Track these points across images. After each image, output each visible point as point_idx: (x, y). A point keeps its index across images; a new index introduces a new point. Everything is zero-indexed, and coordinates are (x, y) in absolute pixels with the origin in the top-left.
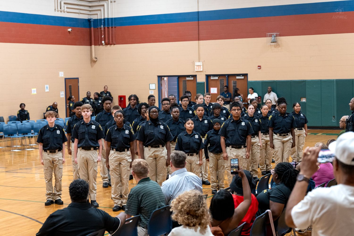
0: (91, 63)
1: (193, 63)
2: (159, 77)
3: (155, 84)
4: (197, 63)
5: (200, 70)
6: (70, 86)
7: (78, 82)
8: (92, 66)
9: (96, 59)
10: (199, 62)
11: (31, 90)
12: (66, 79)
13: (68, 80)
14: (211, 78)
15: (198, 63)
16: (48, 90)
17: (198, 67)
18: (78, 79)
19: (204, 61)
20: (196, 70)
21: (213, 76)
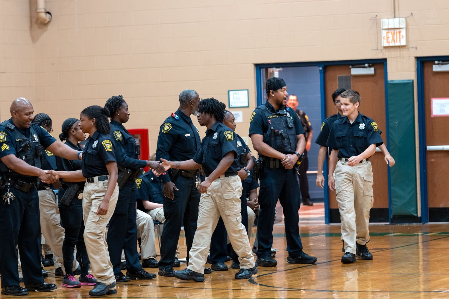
0: (31, 27)
1: (376, 21)
2: (259, 67)
3: (246, 91)
4: (389, 22)
5: (398, 44)
8: (34, 39)
9: (48, 15)
10: (395, 17)
14: (434, 66)
15: (391, 20)
17: (390, 35)
19: (412, 14)
20: (386, 44)
21: (441, 62)
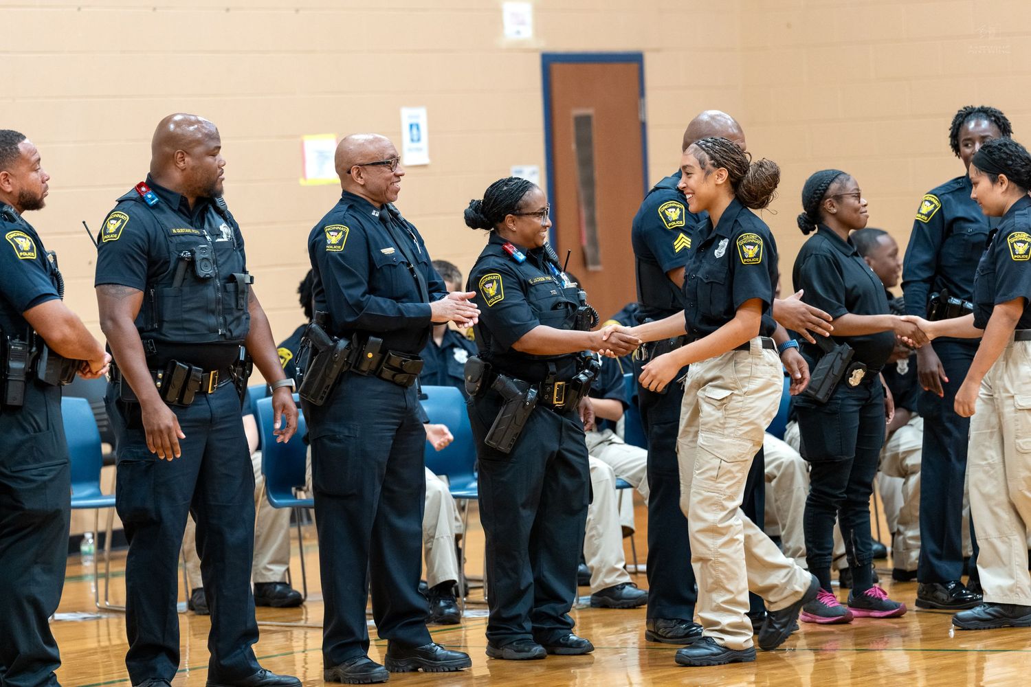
6: (583, 123)
7: (642, 93)
11: (302, 145)
12: (550, 62)
13: (570, 68)
16: (419, 150)
18: (635, 66)
